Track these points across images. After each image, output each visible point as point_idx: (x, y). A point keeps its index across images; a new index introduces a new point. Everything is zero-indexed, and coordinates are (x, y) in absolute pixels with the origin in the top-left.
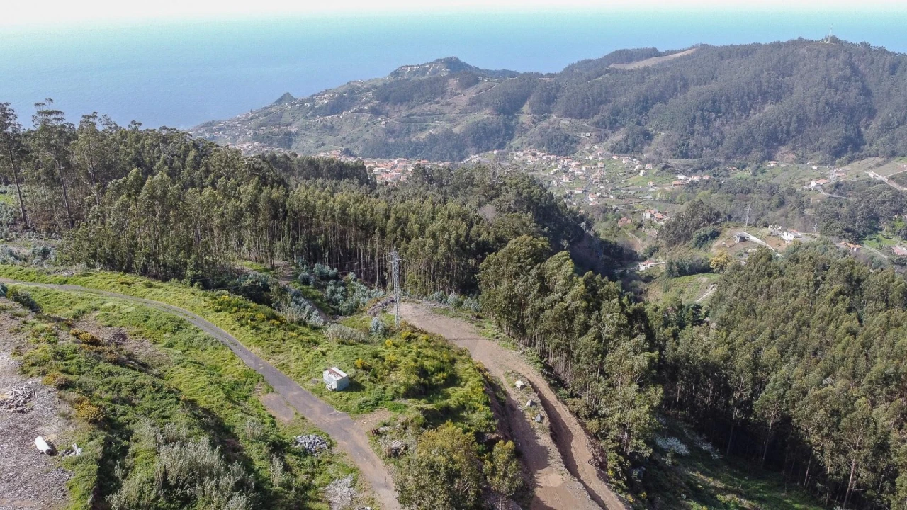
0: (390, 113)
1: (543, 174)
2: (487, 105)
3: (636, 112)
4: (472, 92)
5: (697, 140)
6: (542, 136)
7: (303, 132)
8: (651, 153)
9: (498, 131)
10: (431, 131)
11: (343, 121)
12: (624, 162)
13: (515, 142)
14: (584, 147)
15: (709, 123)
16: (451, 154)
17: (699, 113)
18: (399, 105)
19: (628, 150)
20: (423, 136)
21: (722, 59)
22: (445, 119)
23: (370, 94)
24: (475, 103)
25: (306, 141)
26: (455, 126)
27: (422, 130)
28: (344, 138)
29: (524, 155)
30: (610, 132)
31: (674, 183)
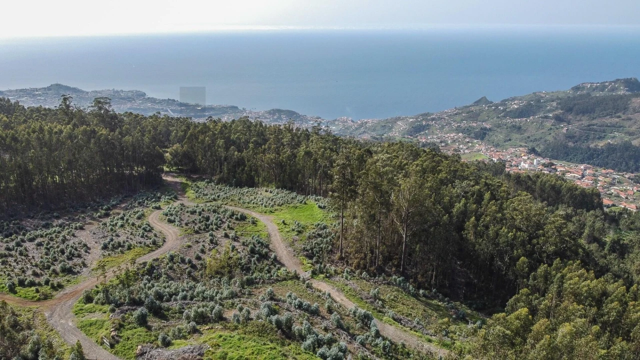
0: (571, 121)
7: (495, 128)
11: (530, 124)
16: (627, 164)
18: (580, 115)
20: (601, 144)
23: (554, 104)
25: (496, 136)
27: (600, 138)
28: (529, 137)
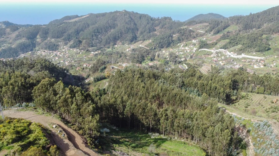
1: (49, 57)
2: (23, 37)
3: (75, 35)
4: (16, 33)
5: (95, 41)
6: (46, 45)
8: (82, 47)
9: (29, 45)
10: (3, 48)
12: (74, 50)
13: (37, 48)
14: (61, 47)
15: (97, 36)
17: (94, 33)
19: (75, 46)
21: (97, 17)
22: (8, 43)
24: (18, 37)
26: (12, 45)
29: (41, 52)
30: (68, 42)
31: (91, 55)
